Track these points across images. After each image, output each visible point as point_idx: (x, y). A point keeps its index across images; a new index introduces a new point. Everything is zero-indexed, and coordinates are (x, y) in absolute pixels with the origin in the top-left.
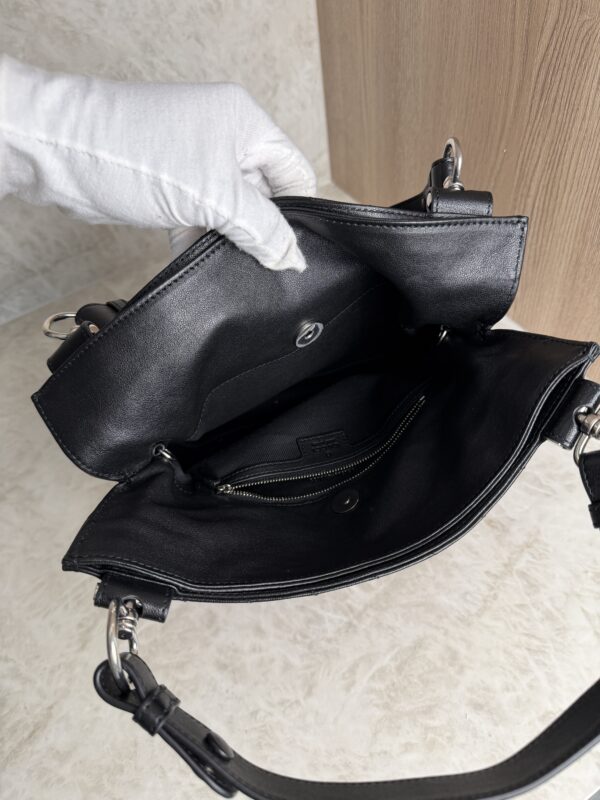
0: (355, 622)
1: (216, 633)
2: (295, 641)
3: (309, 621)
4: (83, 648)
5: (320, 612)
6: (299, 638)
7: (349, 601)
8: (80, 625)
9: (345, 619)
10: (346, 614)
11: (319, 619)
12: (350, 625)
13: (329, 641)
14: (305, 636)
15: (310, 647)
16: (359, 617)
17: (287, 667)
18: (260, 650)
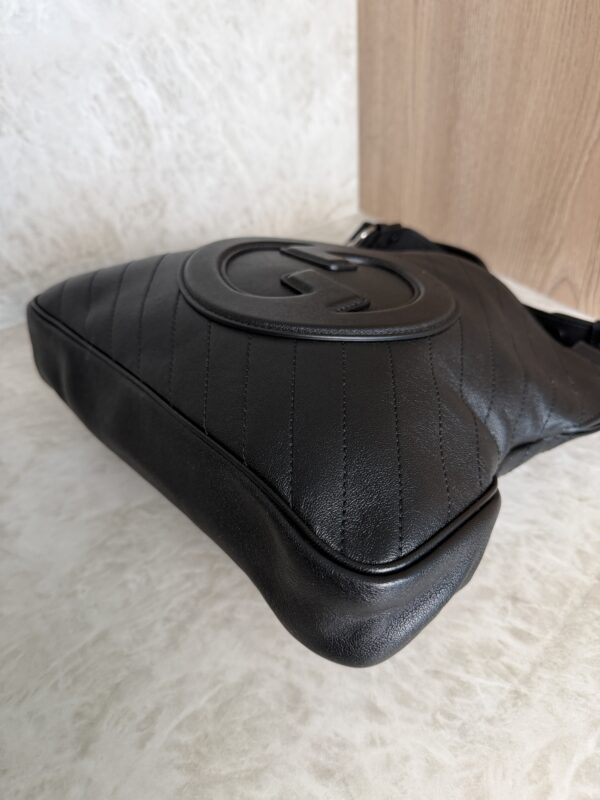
0: (523, 690)
1: (305, 718)
2: (435, 724)
3: (451, 693)
4: (84, 752)
5: (465, 677)
6: (441, 718)
7: (505, 659)
8: (78, 715)
9: (508, 687)
10: (507, 680)
11: (466, 689)
12: (517, 695)
13: (490, 721)
14: (451, 717)
15: (463, 732)
16: (527, 680)
17: (433, 768)
18: (383, 743)
